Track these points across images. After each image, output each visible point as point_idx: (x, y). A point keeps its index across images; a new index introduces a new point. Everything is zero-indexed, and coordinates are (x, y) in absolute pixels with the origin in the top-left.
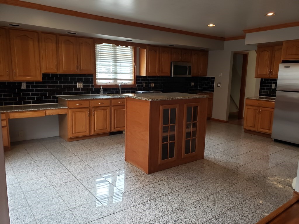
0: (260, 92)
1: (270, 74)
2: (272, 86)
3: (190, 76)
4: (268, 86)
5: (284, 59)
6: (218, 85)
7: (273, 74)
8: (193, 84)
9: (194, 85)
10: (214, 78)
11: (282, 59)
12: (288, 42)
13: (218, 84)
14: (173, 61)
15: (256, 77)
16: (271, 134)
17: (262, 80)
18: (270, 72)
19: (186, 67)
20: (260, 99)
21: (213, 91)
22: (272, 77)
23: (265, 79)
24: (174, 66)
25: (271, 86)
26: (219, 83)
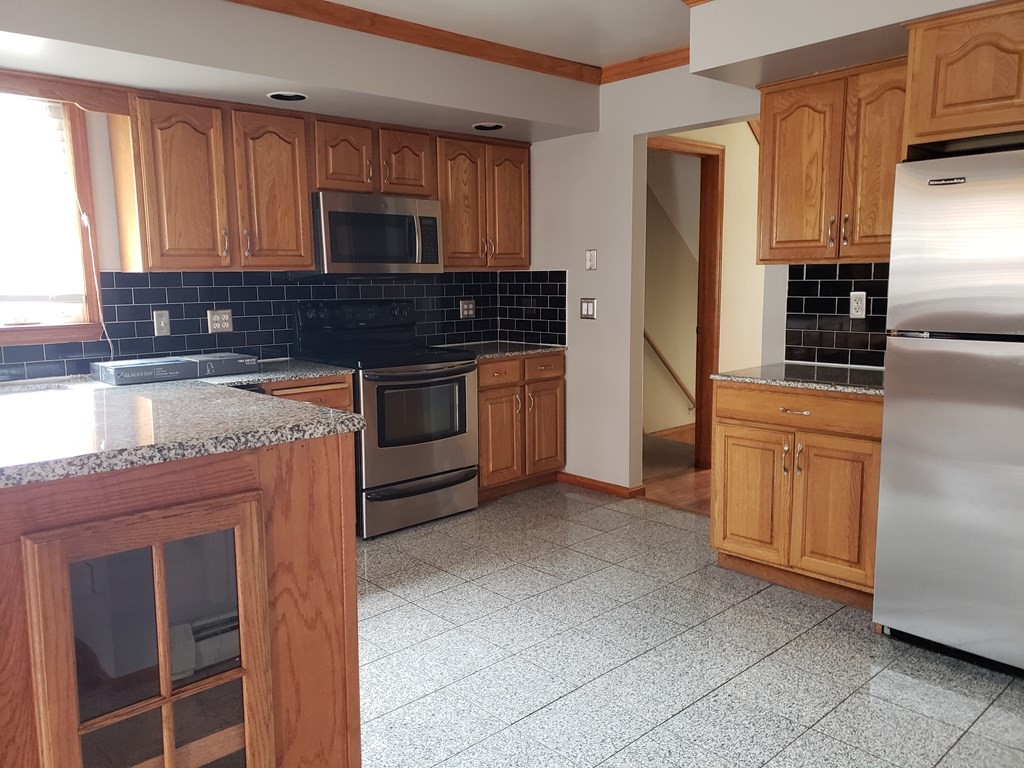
0: (791, 337)
1: (837, 238)
2: (853, 305)
3: (438, 268)
4: (827, 306)
5: (921, 135)
6: (585, 312)
7: (857, 239)
8: (466, 309)
9: (477, 312)
10: (560, 276)
11: (910, 139)
12: (938, 22)
13: (585, 305)
14: (320, 189)
15: (762, 261)
16: (868, 590)
17: (795, 272)
18: (836, 225)
19: (404, 223)
20: (793, 384)
21: (563, 341)
22: (852, 255)
23: (816, 271)
24: (333, 217)
25: (845, 306)
26: (590, 300)
